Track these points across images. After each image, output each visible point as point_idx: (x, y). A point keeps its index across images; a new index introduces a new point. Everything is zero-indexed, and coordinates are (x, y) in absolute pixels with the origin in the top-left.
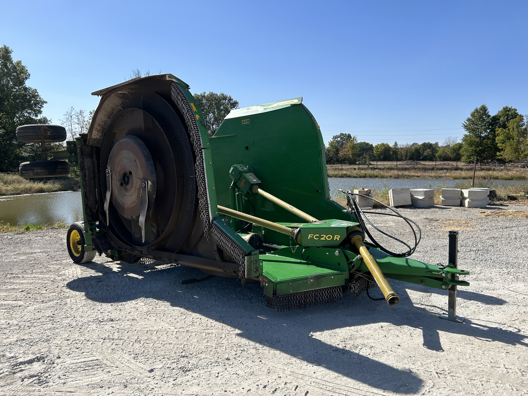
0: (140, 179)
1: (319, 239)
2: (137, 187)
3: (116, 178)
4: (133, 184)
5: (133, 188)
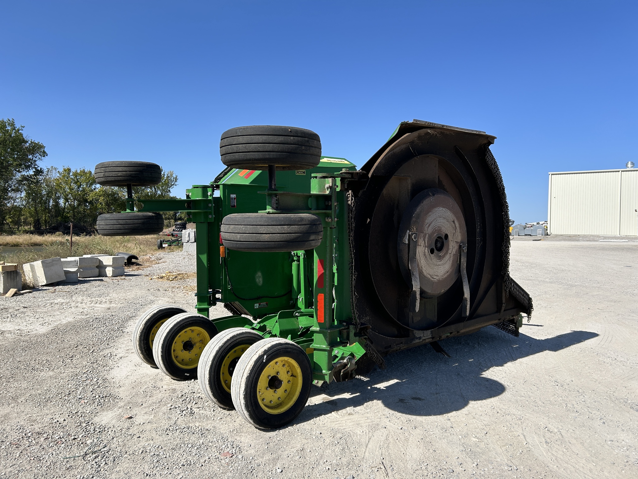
0: (457, 242)
2: (453, 253)
3: (425, 243)
4: (448, 249)
5: (448, 254)
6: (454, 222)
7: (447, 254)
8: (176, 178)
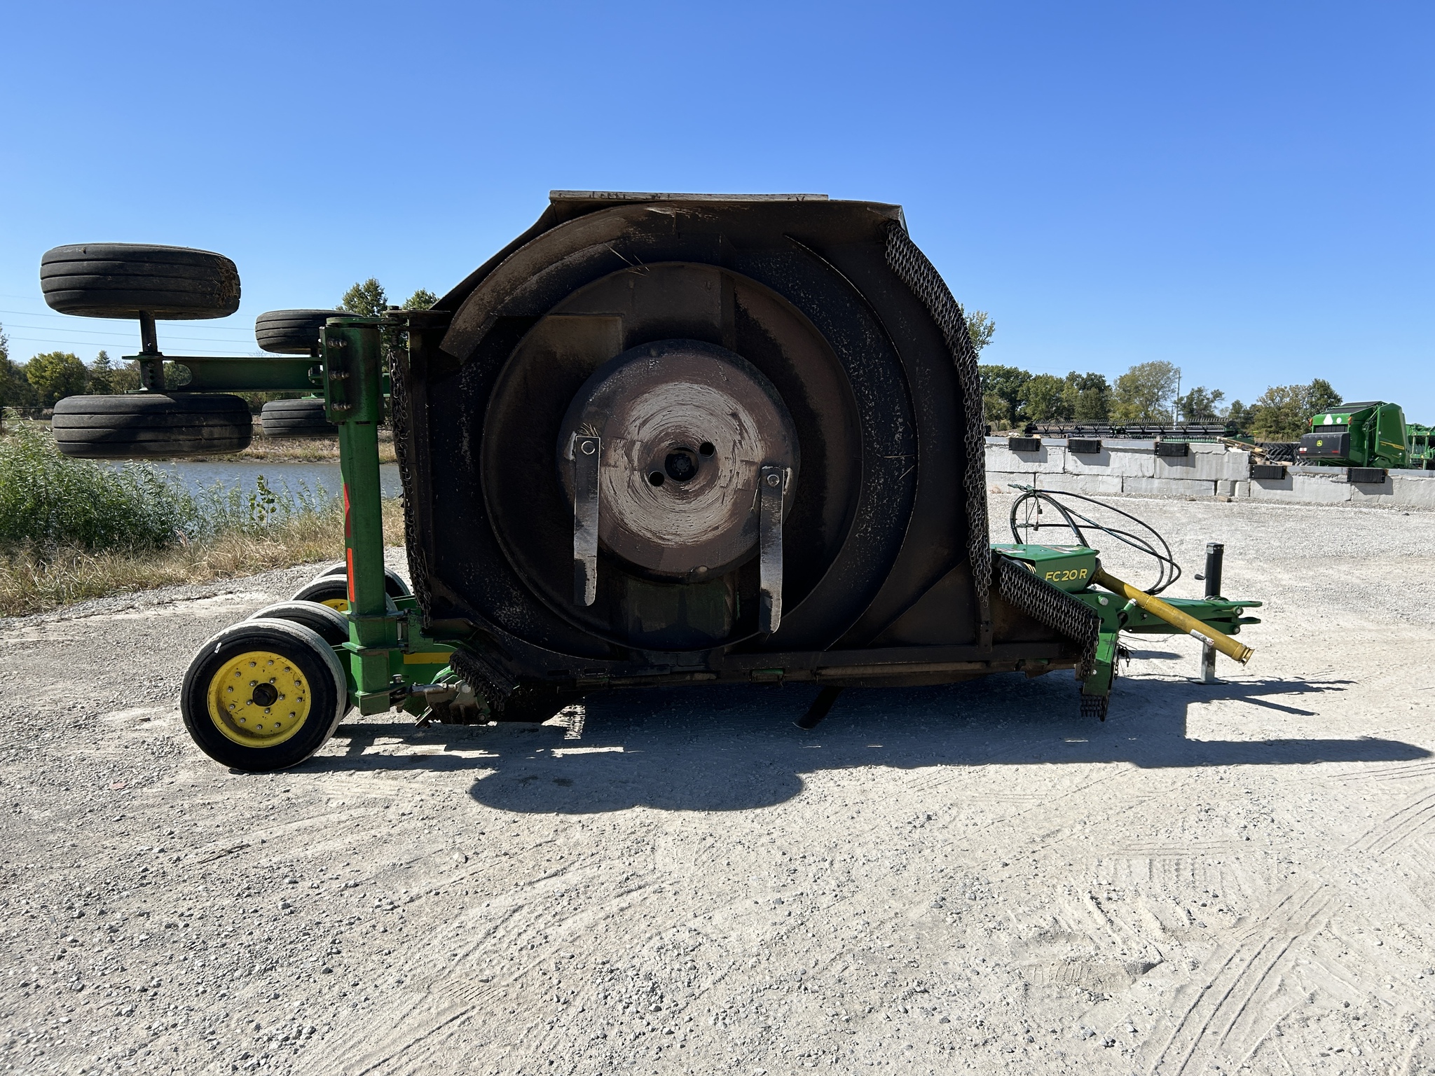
0: (749, 463)
1: (1062, 572)
2: (733, 486)
3: (631, 461)
4: (715, 477)
5: (717, 488)
6: (735, 415)
7: (712, 488)
8: (991, 327)
